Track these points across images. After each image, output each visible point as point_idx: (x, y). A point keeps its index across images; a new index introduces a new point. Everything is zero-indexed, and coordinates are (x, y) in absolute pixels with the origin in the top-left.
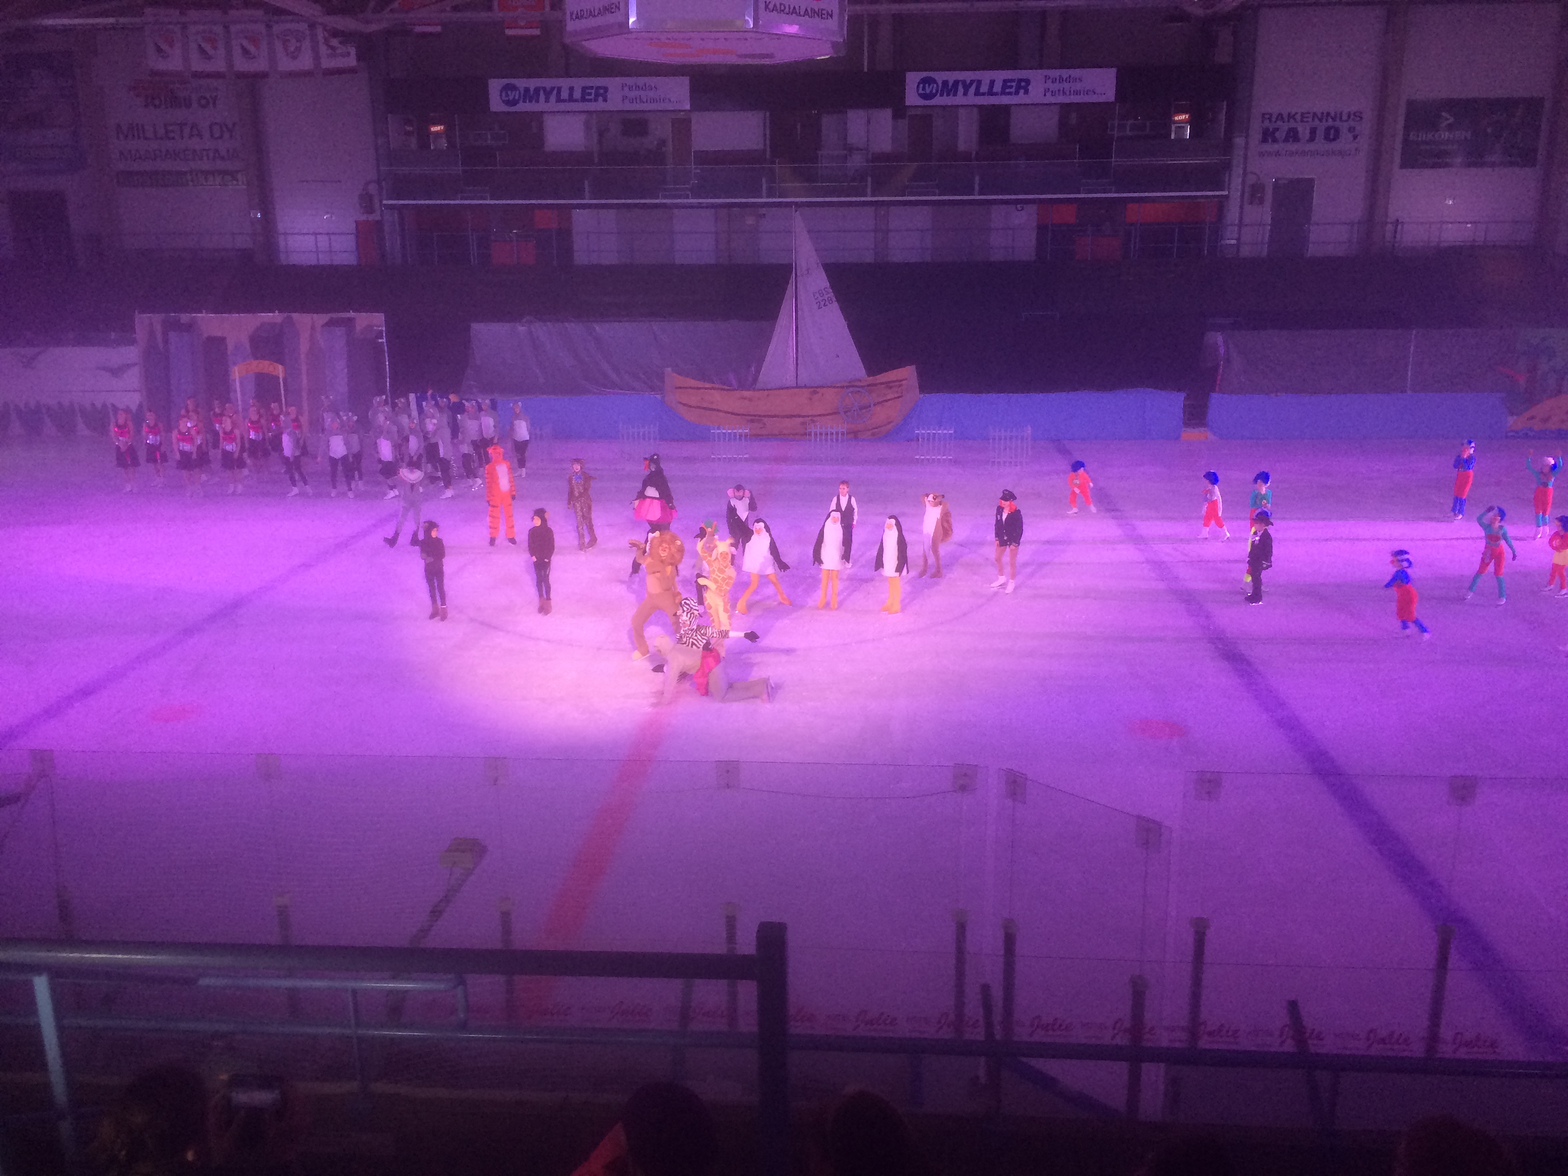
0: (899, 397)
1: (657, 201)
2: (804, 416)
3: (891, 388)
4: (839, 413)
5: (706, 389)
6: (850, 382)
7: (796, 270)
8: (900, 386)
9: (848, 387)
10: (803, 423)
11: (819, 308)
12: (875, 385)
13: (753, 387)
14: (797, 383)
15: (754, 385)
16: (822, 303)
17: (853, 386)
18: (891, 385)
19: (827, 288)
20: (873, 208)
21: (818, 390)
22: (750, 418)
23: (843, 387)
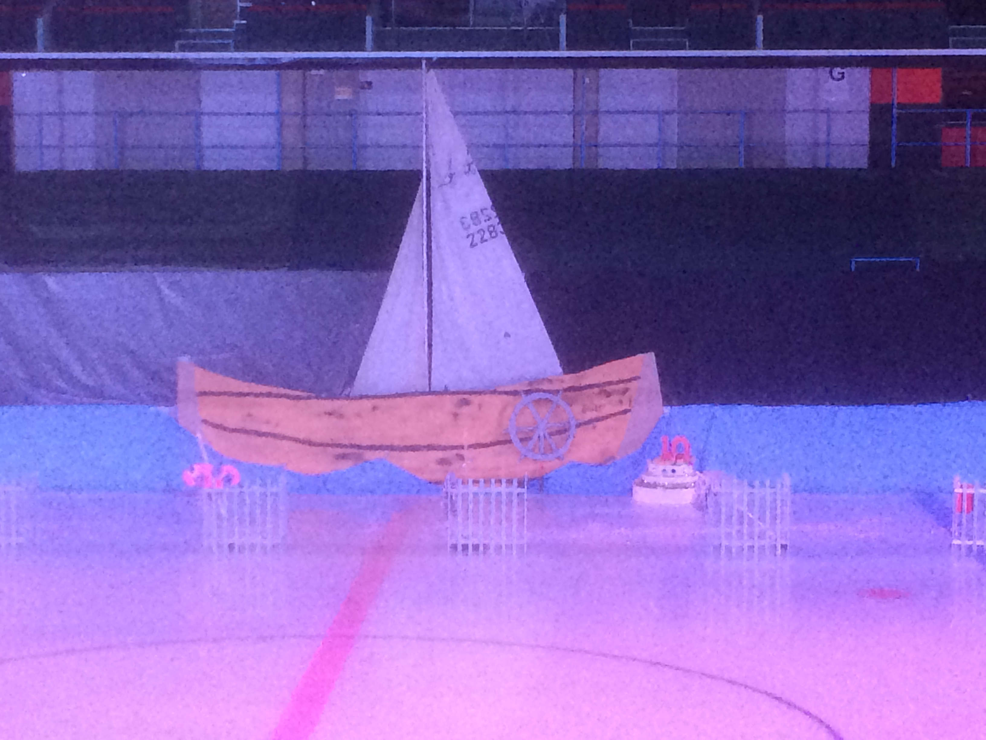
0: (625, 412)
1: (171, 55)
2: (444, 448)
3: (608, 395)
4: (510, 442)
5: (257, 395)
6: (530, 383)
7: (428, 179)
8: (625, 391)
9: (527, 392)
10: (443, 462)
11: (472, 245)
12: (581, 389)
13: (346, 392)
14: (430, 384)
15: (349, 389)
16: (477, 238)
17: (538, 391)
18: (608, 388)
19: (486, 209)
20: (570, 72)
21: (472, 398)
22: (340, 451)
23: (515, 393)
